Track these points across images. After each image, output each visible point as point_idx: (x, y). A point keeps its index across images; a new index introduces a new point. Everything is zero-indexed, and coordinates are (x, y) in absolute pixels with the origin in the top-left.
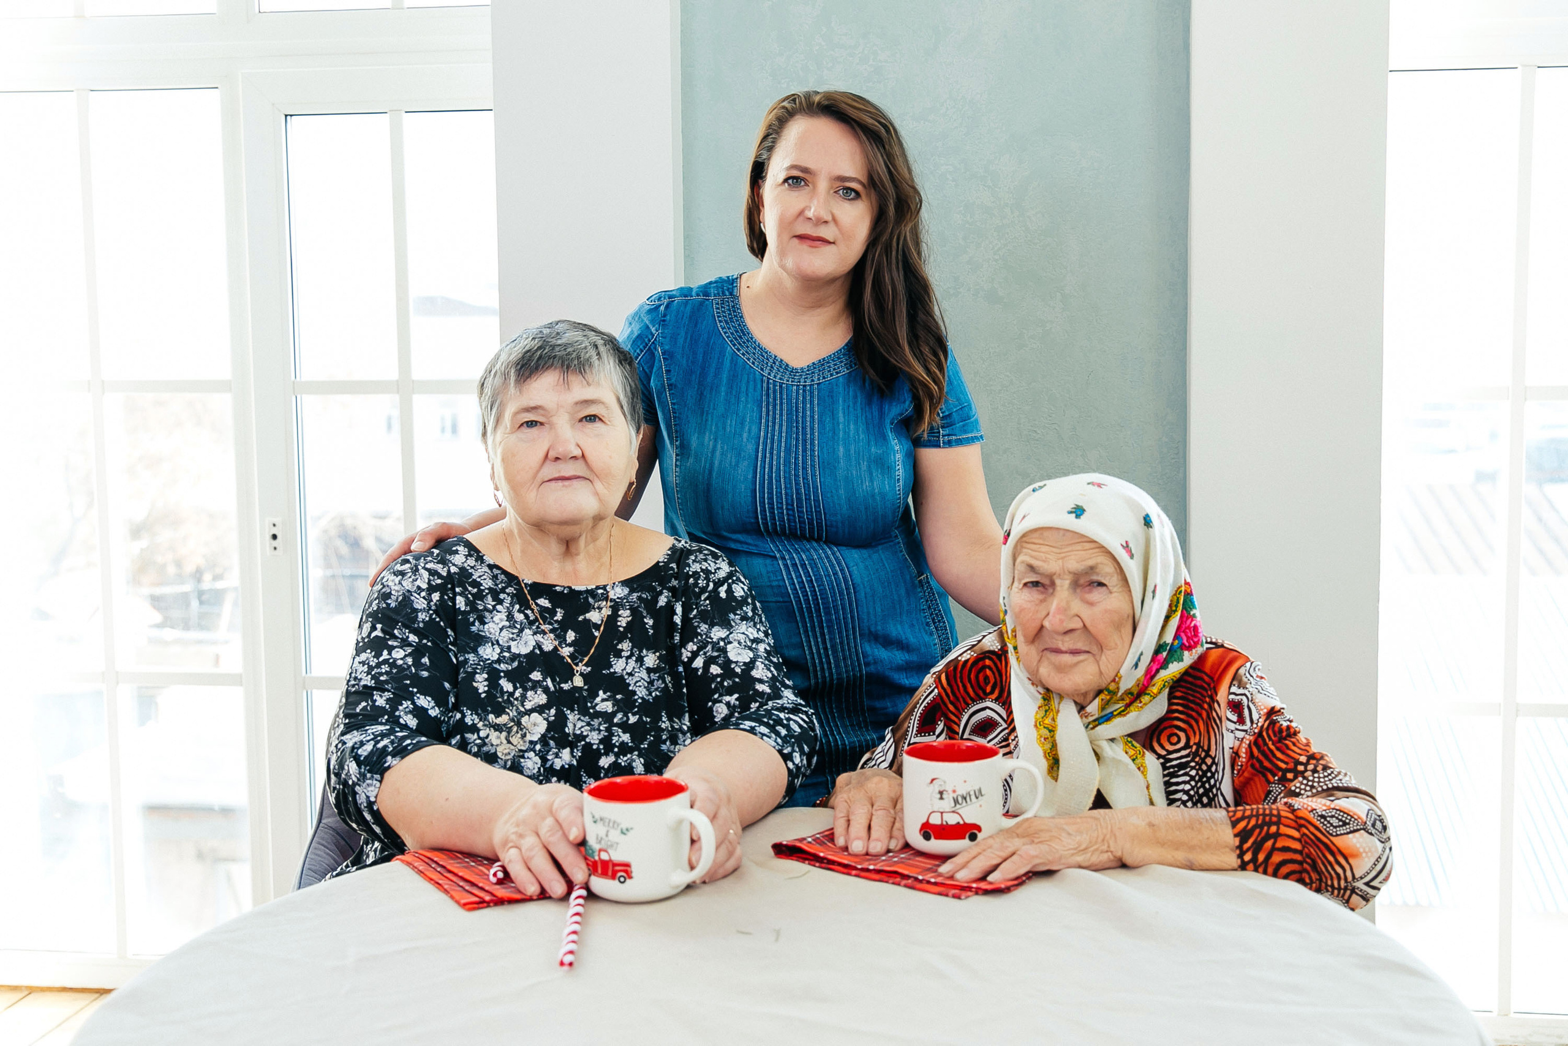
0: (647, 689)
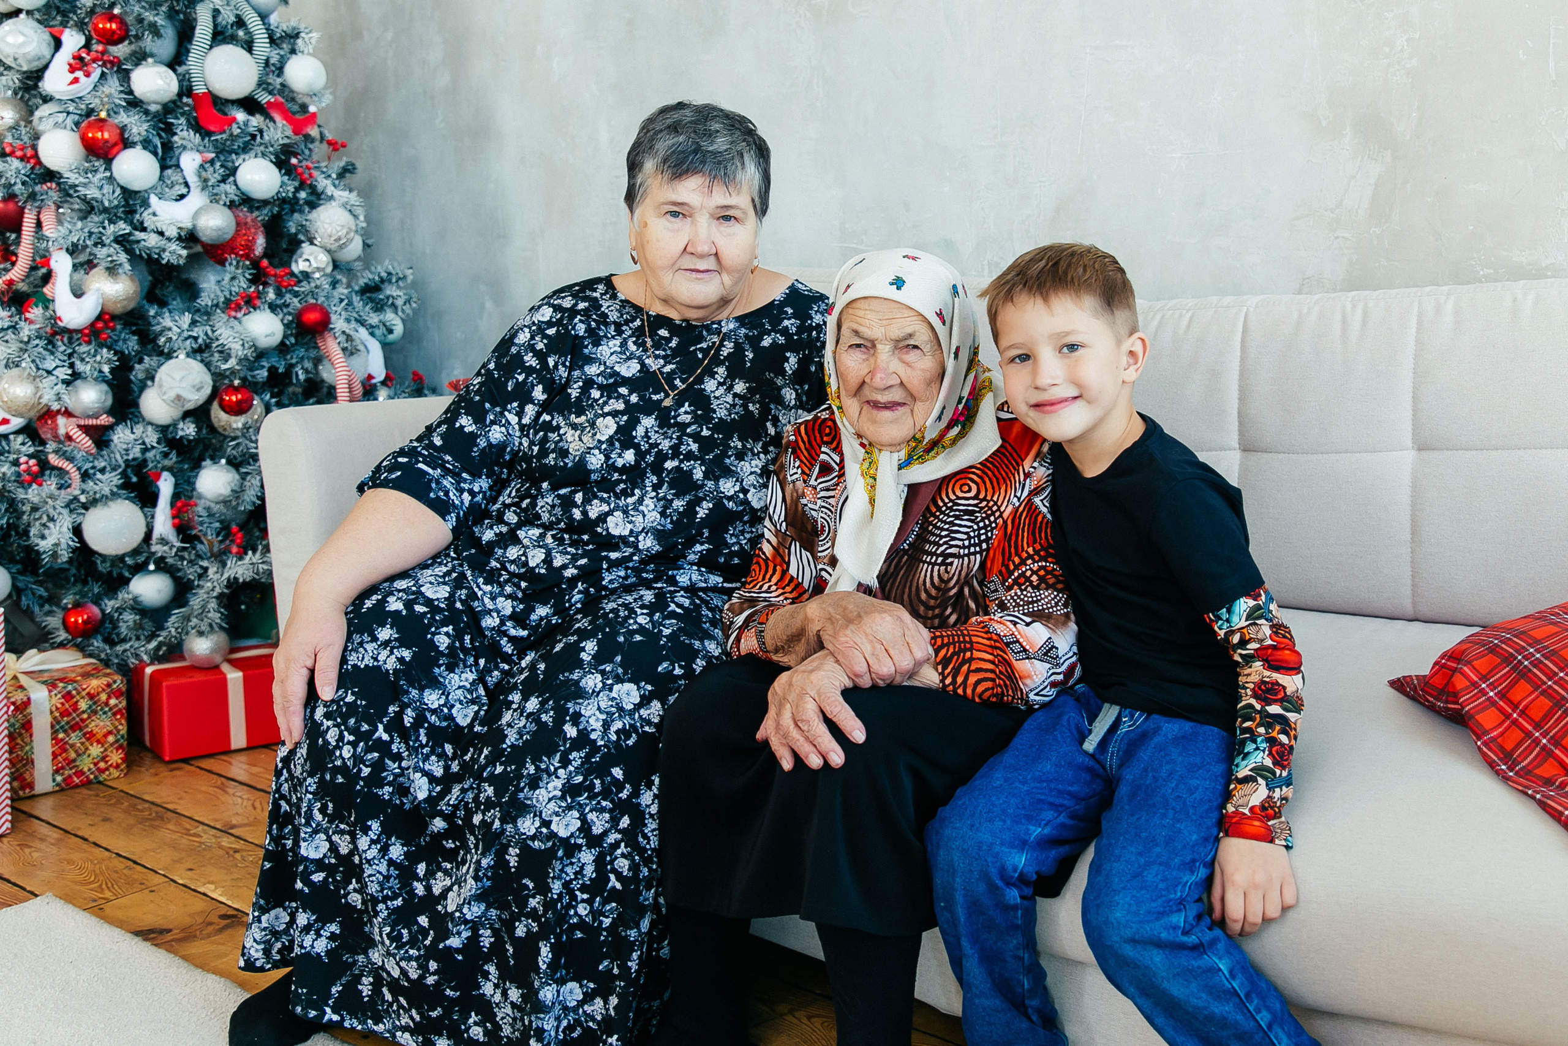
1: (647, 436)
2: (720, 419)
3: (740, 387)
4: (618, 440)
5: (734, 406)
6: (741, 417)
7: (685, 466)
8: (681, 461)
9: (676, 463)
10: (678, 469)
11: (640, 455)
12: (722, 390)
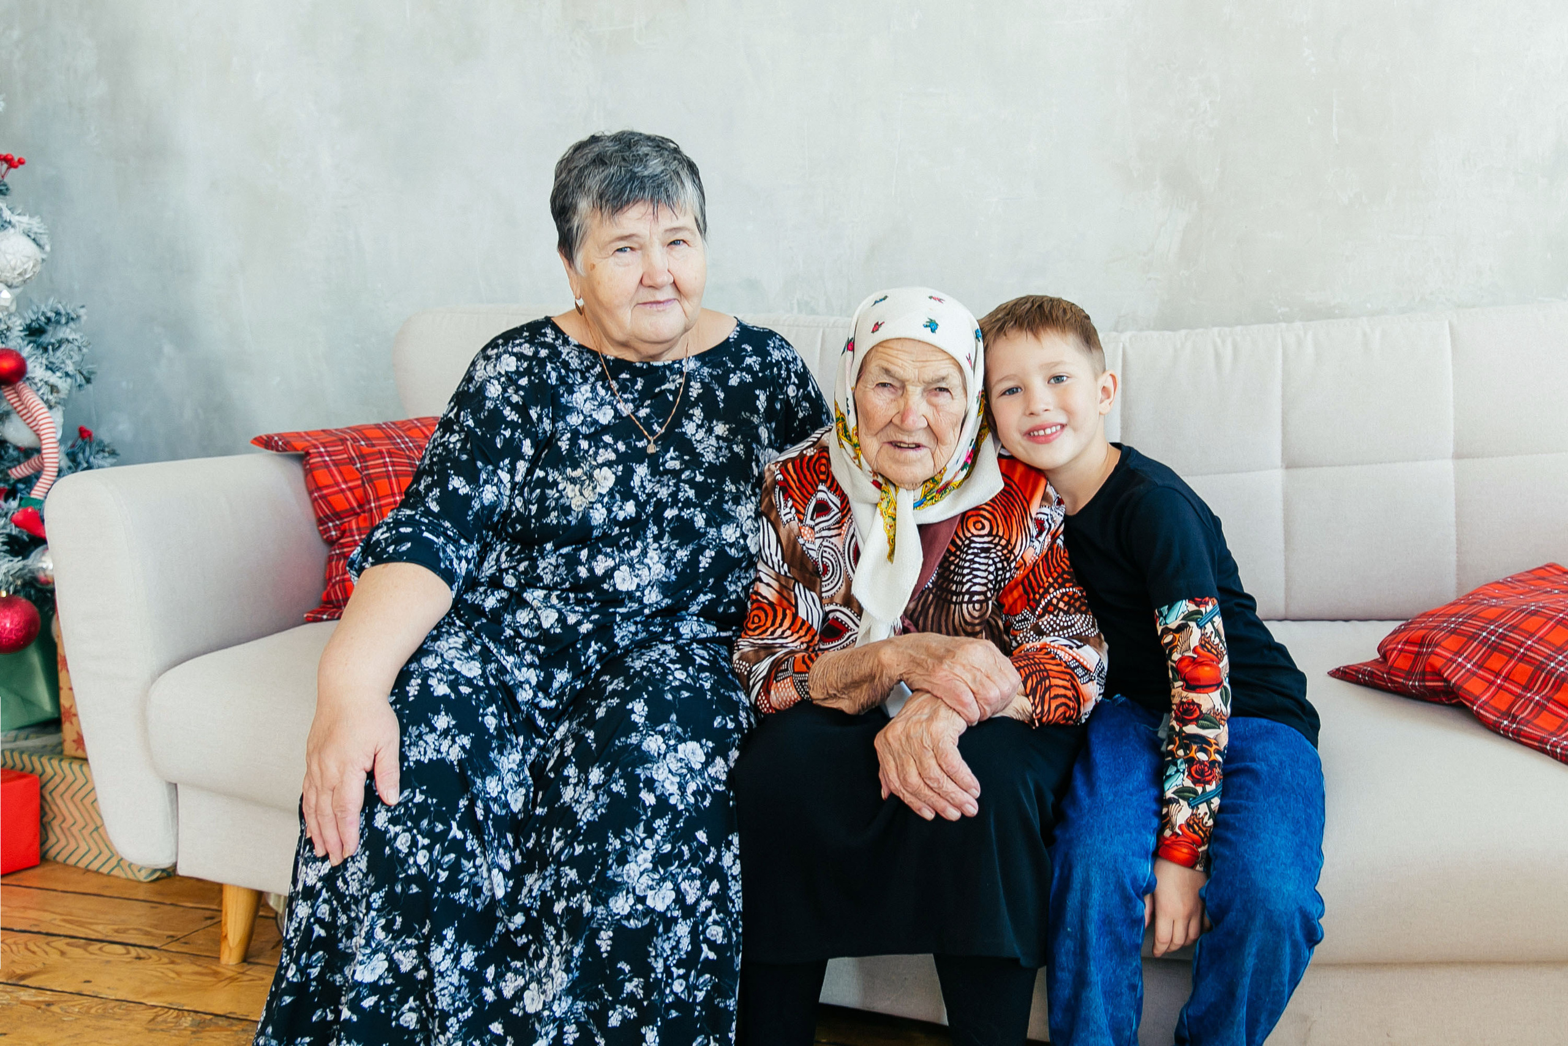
0: (716, 453)
1: (643, 486)
2: (710, 463)
3: (720, 429)
4: (619, 492)
5: (719, 448)
6: (728, 459)
7: (686, 514)
8: (681, 510)
9: (675, 512)
10: (678, 517)
11: (641, 506)
12: (701, 434)
